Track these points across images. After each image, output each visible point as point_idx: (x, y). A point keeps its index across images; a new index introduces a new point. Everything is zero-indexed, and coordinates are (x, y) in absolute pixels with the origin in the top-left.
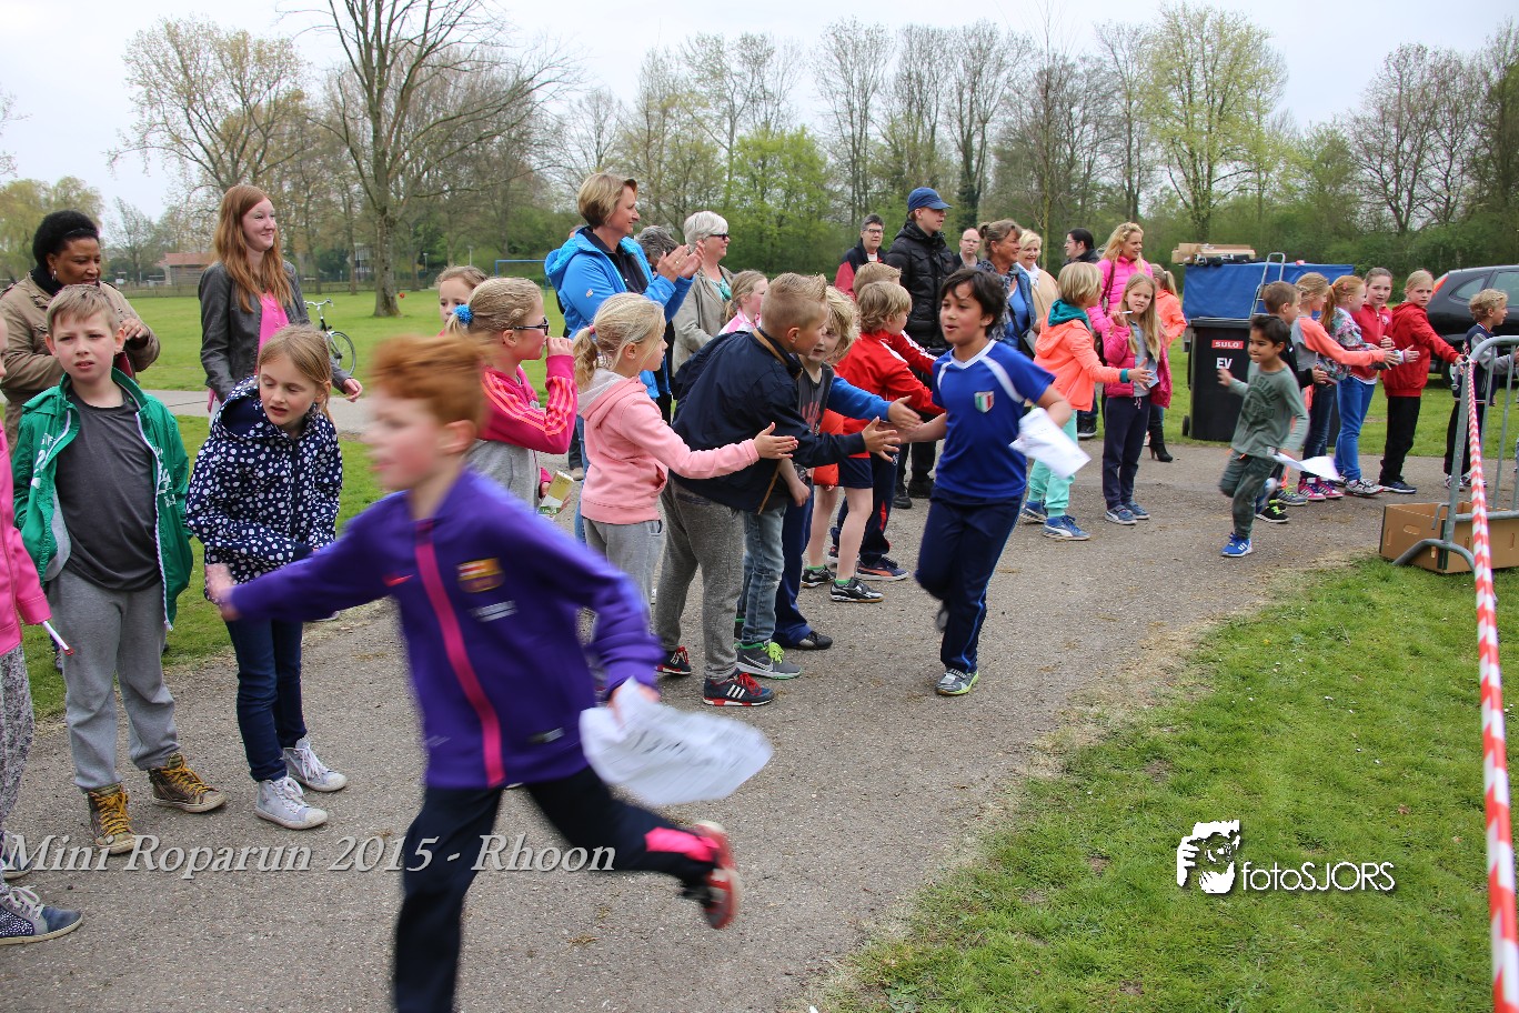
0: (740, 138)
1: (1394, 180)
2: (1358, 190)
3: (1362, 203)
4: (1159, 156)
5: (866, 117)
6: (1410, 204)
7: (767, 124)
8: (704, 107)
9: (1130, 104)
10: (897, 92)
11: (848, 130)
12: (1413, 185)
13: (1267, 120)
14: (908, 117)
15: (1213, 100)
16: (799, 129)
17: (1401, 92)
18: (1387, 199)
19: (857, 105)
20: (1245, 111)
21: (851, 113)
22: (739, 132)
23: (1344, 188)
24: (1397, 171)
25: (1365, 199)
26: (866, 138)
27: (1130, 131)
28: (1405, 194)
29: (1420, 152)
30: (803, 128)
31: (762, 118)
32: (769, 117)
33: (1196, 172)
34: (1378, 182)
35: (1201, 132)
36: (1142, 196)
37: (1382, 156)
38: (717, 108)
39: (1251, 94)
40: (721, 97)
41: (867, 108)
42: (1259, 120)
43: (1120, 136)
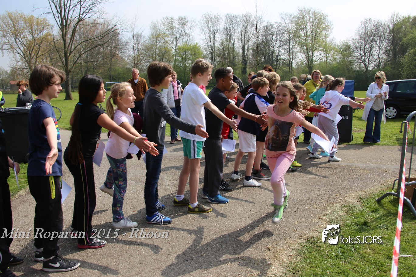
0: (179, 47)
1: (364, 56)
2: (354, 59)
3: (355, 62)
4: (298, 50)
5: (214, 40)
6: (369, 63)
7: (186, 42)
8: (168, 37)
9: (290, 35)
10: (223, 33)
11: (209, 44)
12: (369, 57)
13: (328, 40)
14: (227, 40)
15: (313, 34)
16: (195, 43)
17: (365, 32)
18: (362, 61)
19: (212, 36)
20: (322, 37)
21: (210, 38)
22: (178, 45)
23: (350, 59)
24: (365, 53)
25: (356, 61)
26: (215, 46)
27: (290, 43)
28: (367, 60)
29: (371, 48)
30: (196, 44)
31: (185, 40)
32: (187, 40)
33: (308, 54)
34: (359, 57)
35: (310, 43)
36: (293, 61)
37: (360, 49)
38: (172, 37)
39: (323, 32)
40: (173, 34)
41: (215, 37)
42: (326, 40)
43: (287, 45)
